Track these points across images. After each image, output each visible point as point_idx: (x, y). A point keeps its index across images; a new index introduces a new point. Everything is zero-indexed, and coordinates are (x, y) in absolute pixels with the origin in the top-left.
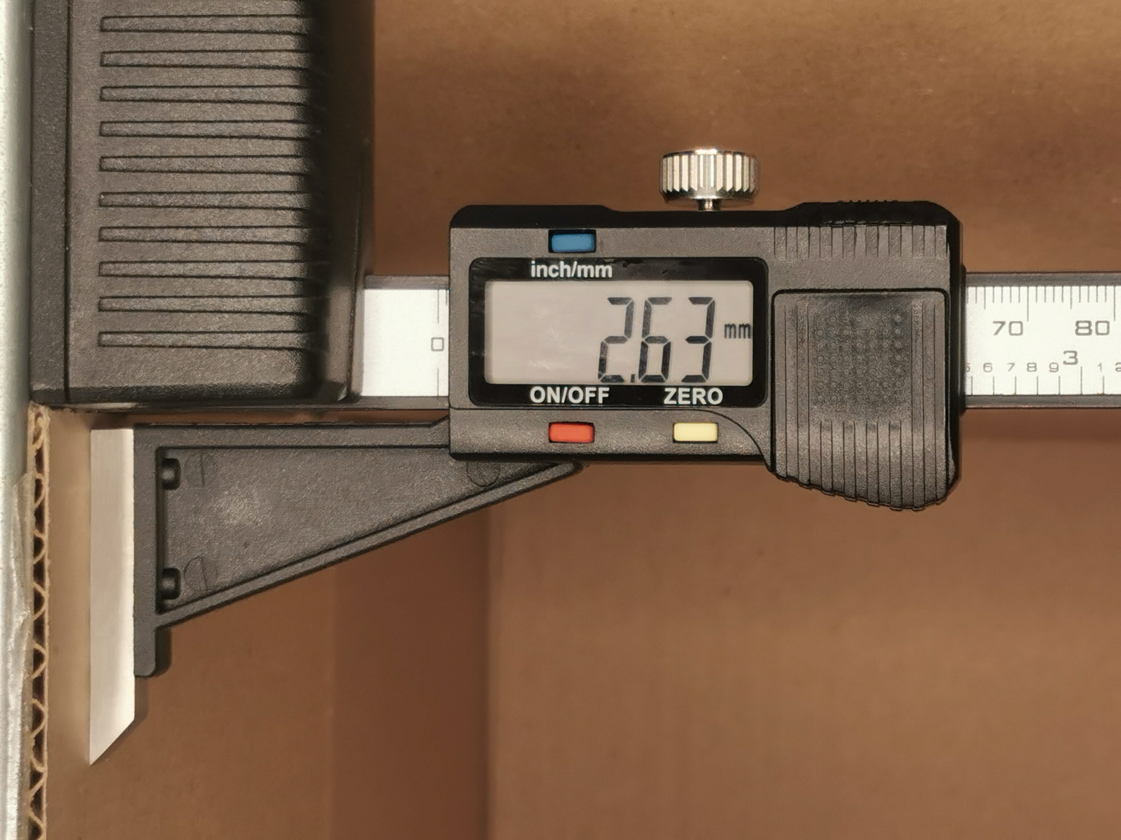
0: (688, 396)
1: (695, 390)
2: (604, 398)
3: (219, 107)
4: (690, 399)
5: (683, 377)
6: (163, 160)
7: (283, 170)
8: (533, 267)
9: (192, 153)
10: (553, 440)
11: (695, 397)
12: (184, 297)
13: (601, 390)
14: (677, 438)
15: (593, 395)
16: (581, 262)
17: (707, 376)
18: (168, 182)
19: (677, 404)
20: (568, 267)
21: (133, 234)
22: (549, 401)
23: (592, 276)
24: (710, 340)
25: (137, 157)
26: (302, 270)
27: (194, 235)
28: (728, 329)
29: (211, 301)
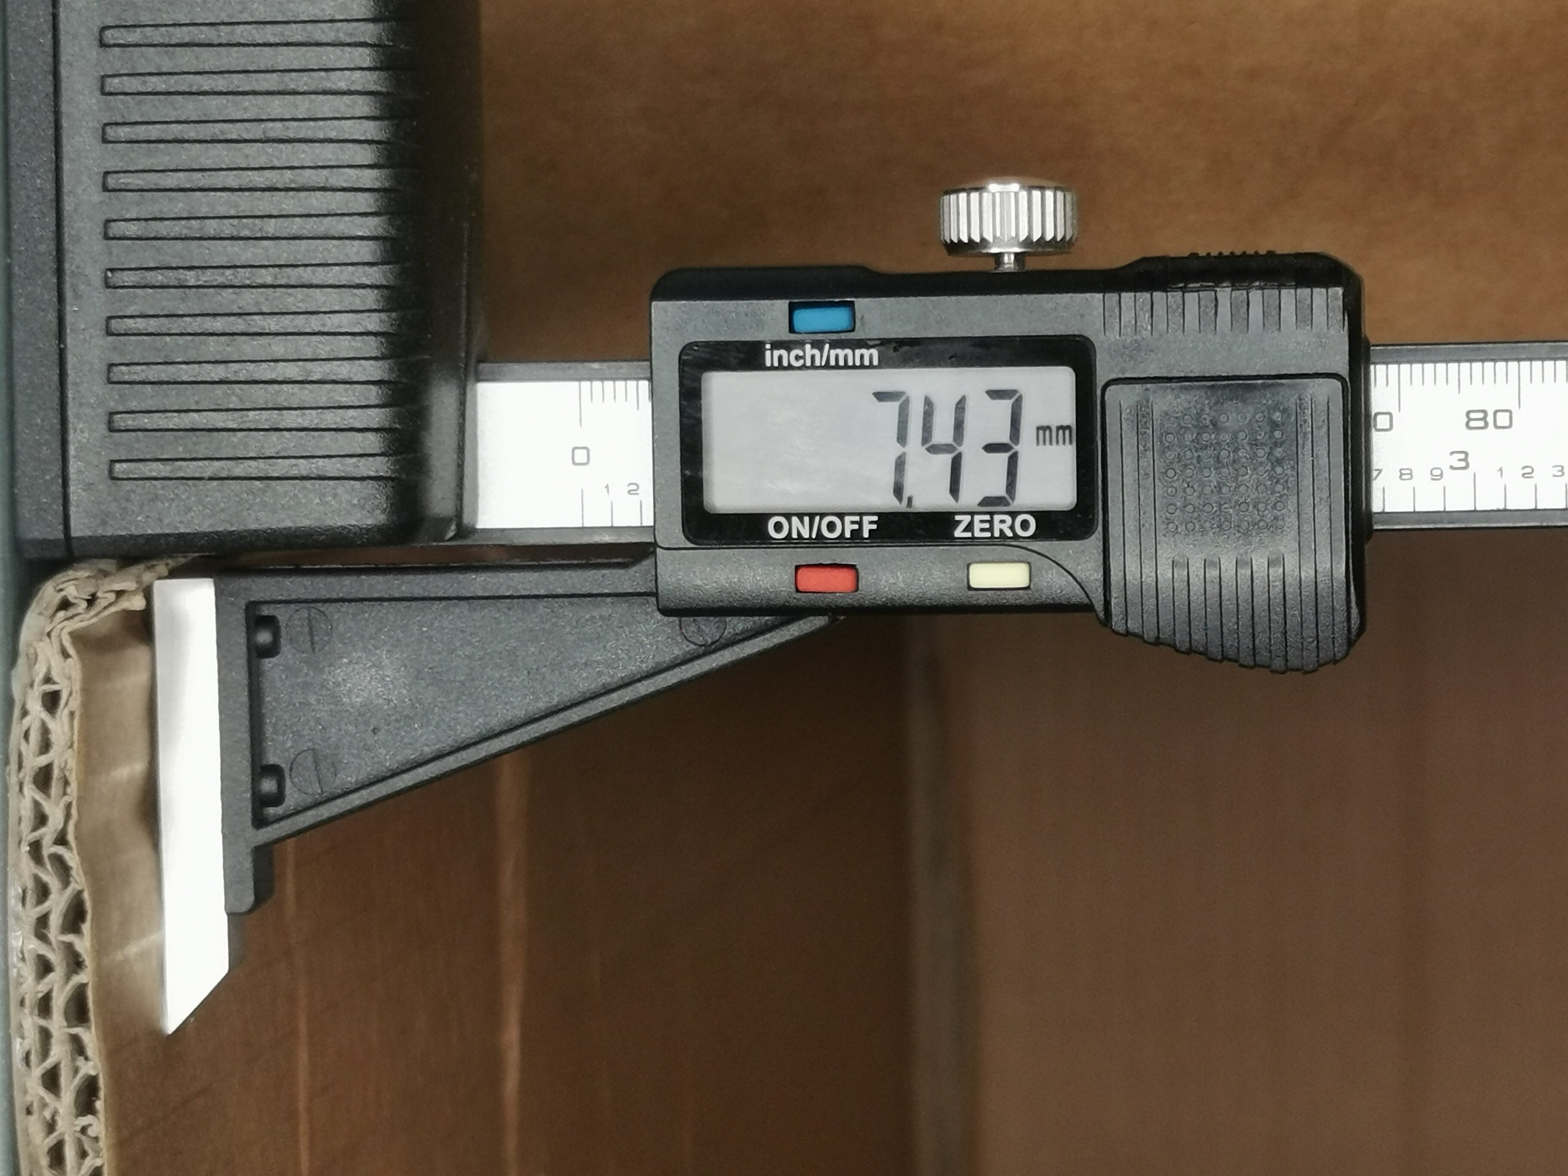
0: (987, 526)
1: (997, 518)
2: (871, 531)
3: (269, 148)
4: (991, 529)
5: (979, 499)
6: (193, 222)
7: (360, 234)
8: (768, 353)
9: (232, 212)
10: (800, 588)
11: (997, 527)
12: (228, 410)
13: (866, 519)
14: (973, 584)
15: (856, 527)
16: (834, 345)
17: (1013, 499)
18: (198, 253)
19: (973, 538)
20: (816, 352)
21: (152, 325)
22: (795, 536)
23: (850, 363)
24: (1016, 448)
25: (155, 219)
26: (391, 370)
27: (239, 325)
28: (1041, 432)
29: (265, 414)
